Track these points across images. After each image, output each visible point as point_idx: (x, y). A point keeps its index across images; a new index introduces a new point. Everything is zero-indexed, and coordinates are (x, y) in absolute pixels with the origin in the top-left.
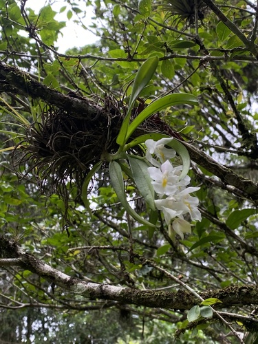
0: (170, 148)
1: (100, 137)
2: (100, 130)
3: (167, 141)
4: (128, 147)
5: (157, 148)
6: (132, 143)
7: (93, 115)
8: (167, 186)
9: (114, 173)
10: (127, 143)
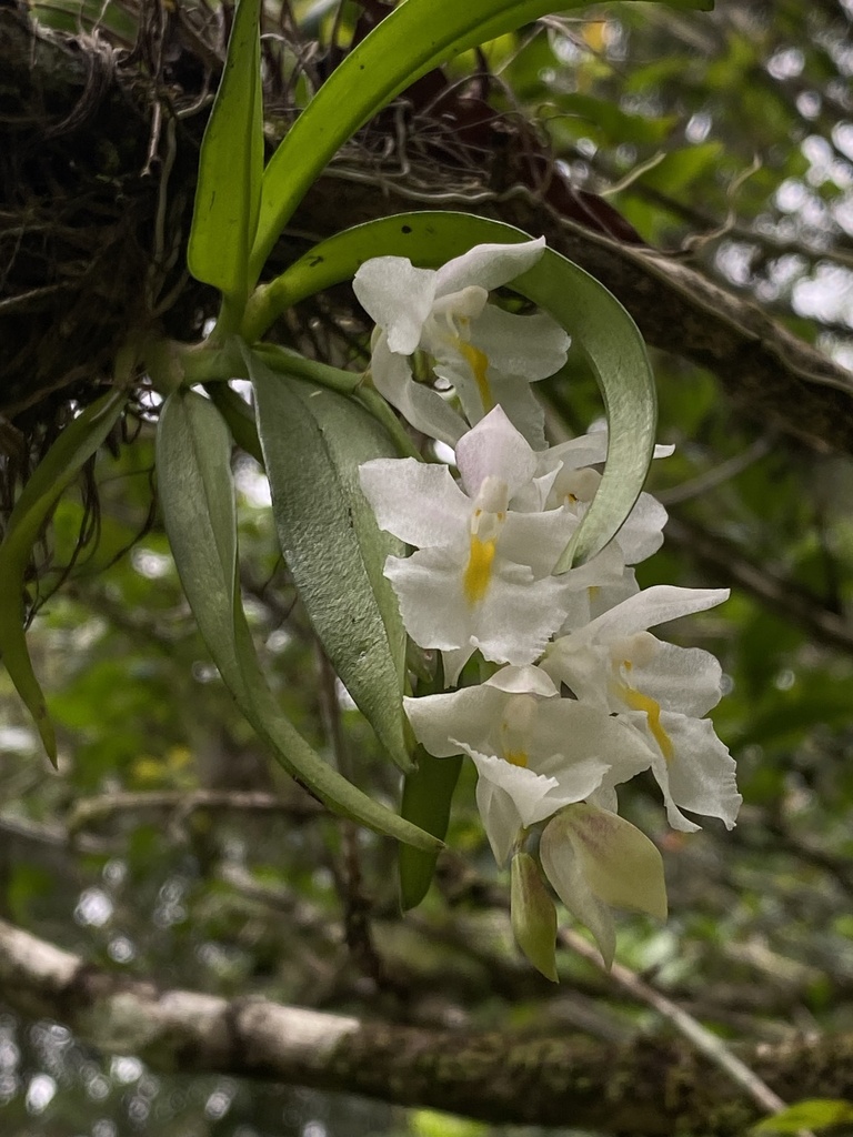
0: (528, 308)
1: (110, 236)
2: (106, 195)
3: (505, 263)
4: (274, 299)
5: (438, 316)
6: (296, 279)
7: (60, 98)
8: (496, 592)
9: (189, 474)
10: (265, 277)
